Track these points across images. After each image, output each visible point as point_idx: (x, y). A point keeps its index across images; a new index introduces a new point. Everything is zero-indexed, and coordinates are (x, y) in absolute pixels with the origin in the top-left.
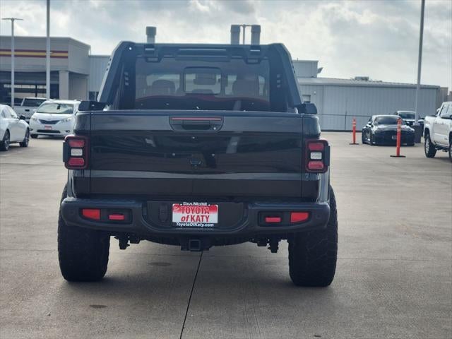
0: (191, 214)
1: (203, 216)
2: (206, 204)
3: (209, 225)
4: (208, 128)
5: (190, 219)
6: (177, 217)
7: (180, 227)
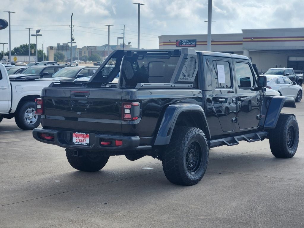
0: (79, 138)
1: (83, 140)
2: (84, 134)
3: (86, 144)
4: (84, 97)
5: (79, 140)
6: (75, 139)
7: (75, 144)
